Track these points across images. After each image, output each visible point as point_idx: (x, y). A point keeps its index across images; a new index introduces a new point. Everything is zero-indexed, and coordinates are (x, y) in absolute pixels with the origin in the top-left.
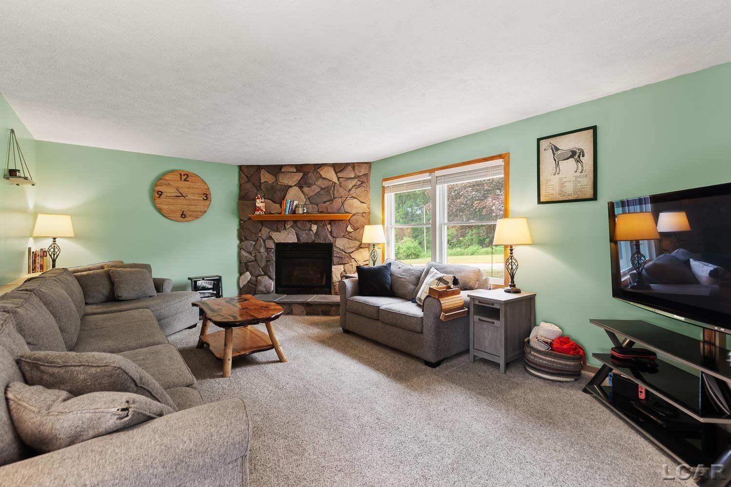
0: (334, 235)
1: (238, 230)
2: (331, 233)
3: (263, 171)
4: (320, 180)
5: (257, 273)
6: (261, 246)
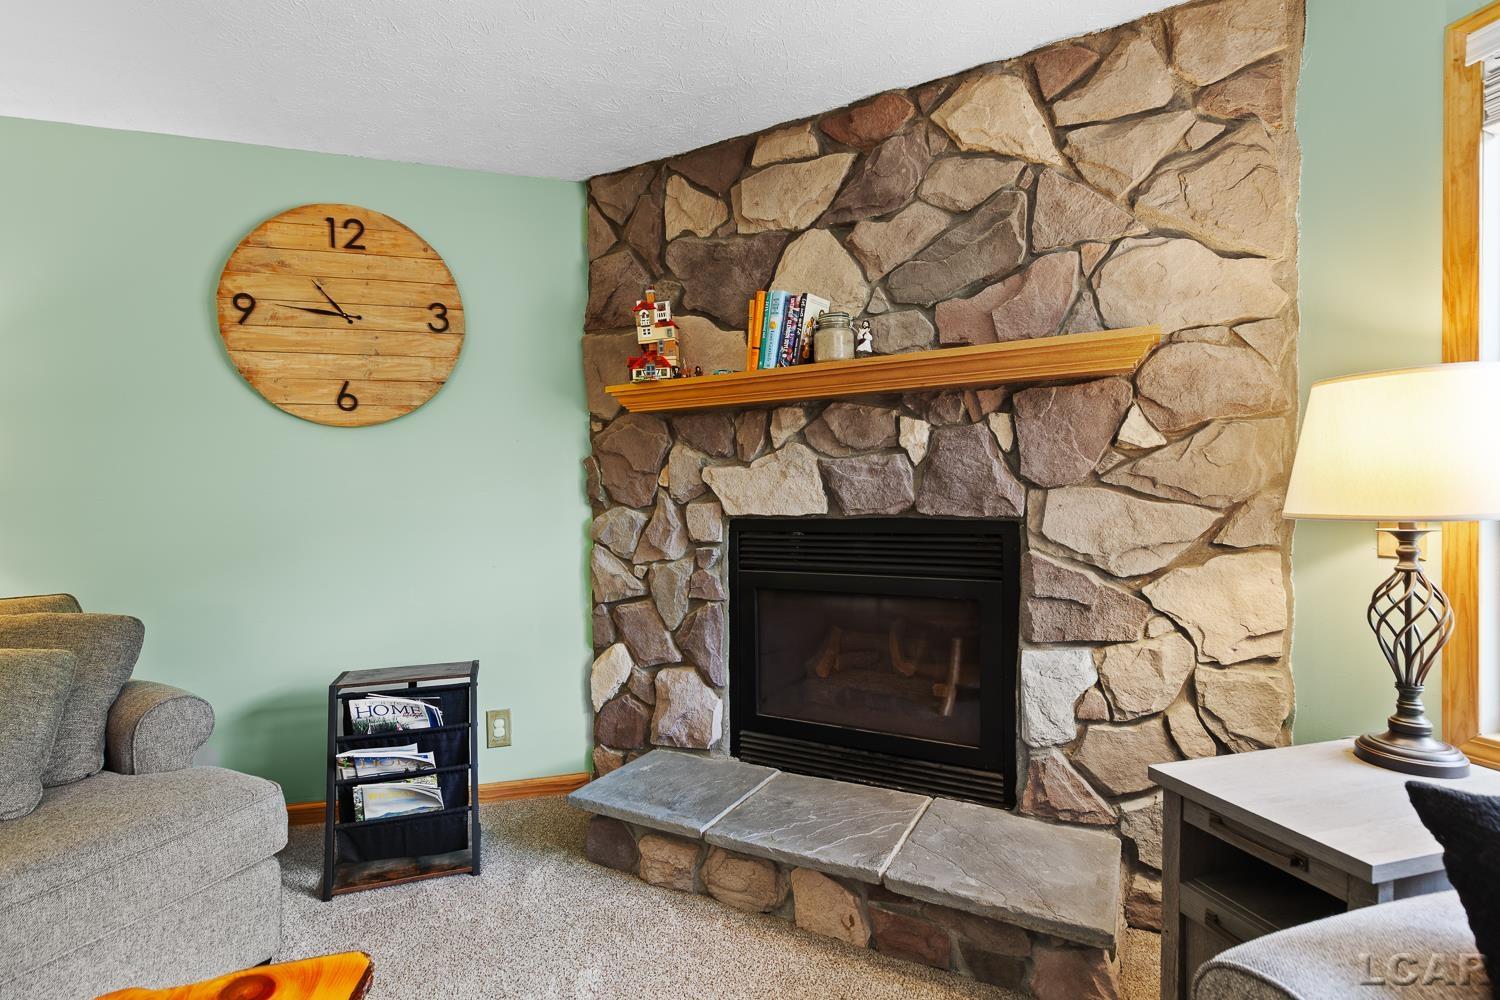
0: (1035, 468)
1: (586, 462)
2: (1014, 460)
3: (675, 186)
4: (949, 167)
5: (653, 653)
6: (667, 532)
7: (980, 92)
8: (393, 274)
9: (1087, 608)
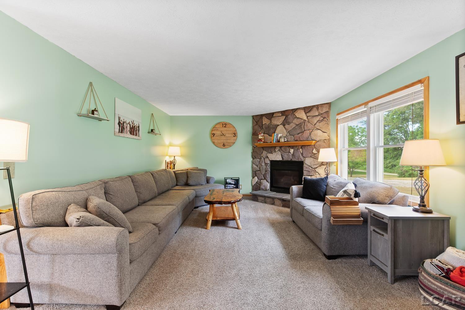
0: (304, 155)
1: (252, 153)
2: (302, 154)
3: (264, 118)
4: (295, 119)
5: (260, 178)
6: (262, 162)
7: (299, 111)
8: (229, 130)
9: (309, 171)
